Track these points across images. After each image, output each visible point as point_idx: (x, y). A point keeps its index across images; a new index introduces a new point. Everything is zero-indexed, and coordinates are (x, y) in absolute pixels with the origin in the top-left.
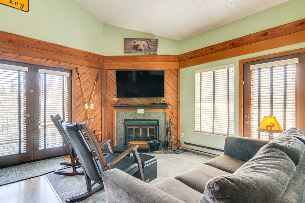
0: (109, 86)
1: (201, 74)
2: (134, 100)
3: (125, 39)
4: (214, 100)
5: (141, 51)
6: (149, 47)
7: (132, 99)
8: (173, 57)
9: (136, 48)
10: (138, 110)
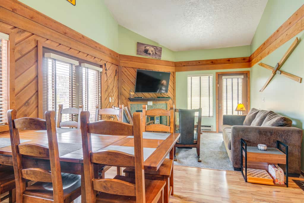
0: (124, 81)
1: (191, 77)
2: (144, 94)
3: (138, 43)
4: (200, 95)
5: (150, 55)
6: (156, 53)
7: (143, 93)
8: (171, 63)
9: (146, 51)
10: (148, 102)
